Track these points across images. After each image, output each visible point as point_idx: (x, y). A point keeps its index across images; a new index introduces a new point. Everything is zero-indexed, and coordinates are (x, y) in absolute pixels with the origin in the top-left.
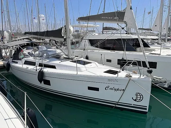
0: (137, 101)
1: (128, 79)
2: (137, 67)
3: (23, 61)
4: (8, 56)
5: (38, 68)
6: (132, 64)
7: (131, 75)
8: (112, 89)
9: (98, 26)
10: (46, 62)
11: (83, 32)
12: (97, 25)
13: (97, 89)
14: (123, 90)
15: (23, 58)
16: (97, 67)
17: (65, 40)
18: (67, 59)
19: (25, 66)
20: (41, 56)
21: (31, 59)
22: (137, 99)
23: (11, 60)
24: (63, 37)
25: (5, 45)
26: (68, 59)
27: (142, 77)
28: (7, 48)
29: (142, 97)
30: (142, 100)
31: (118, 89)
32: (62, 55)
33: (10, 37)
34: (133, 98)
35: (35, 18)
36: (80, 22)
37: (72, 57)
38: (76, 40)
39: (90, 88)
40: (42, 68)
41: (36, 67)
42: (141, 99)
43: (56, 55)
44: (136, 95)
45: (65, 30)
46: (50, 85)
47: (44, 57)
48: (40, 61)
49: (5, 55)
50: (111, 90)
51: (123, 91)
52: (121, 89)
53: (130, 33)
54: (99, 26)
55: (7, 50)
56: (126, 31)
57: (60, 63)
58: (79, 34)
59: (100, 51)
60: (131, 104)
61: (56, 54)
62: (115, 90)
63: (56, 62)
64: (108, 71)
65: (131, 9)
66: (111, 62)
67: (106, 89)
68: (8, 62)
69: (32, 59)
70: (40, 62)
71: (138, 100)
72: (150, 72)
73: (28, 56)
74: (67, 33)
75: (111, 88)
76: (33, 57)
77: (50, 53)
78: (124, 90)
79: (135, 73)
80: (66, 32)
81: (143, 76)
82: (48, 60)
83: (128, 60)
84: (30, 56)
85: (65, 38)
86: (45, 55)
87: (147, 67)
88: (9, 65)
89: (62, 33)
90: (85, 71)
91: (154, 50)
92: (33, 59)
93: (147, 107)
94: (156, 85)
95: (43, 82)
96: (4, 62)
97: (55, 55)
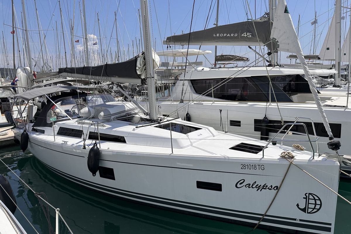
0: (308, 213)
1: (286, 163)
2: (304, 137)
3: (57, 127)
4: (24, 118)
5: (89, 142)
6: (291, 130)
7: (294, 154)
8: (252, 187)
9: (208, 53)
10: (105, 129)
11: (178, 66)
12: (207, 51)
13: (217, 187)
14: (275, 189)
15: (55, 122)
16: (212, 138)
17: (144, 81)
18: (147, 122)
19: (60, 140)
20: (93, 118)
21: (72, 123)
22: (308, 208)
23: (29, 127)
24: (139, 76)
25: (19, 97)
26: (151, 121)
27: (316, 158)
28: (22, 103)
29: (318, 202)
30: (318, 210)
31: (264, 186)
32: (136, 114)
33: (29, 81)
34: (298, 205)
35: (78, 41)
36: (170, 47)
37: (159, 116)
38: (163, 82)
39: (201, 185)
40: (97, 142)
41: (84, 140)
42: (318, 207)
43: (124, 114)
44: (306, 198)
45: (143, 62)
46: (114, 179)
47: (100, 118)
48: (92, 127)
49: (19, 116)
50: (249, 187)
51: (277, 189)
52: (271, 186)
53: (276, 64)
54: (210, 52)
55: (23, 107)
56: (267, 61)
57: (134, 130)
58: (170, 70)
59: (216, 102)
60: (295, 220)
61: (124, 111)
62: (258, 188)
63: (125, 129)
64: (238, 146)
65: (286, 11)
66: (240, 126)
67: (239, 185)
68: (25, 131)
69: (74, 124)
70: (93, 129)
71: (310, 210)
72: (335, 146)
73: (67, 117)
74: (148, 68)
75: (250, 184)
76: (76, 120)
77: (112, 111)
78: (277, 187)
79: (298, 148)
80: (145, 65)
81: (319, 155)
82: (108, 126)
83: (285, 122)
84: (70, 118)
85: (143, 77)
86: (102, 114)
87: (328, 136)
88: (26, 138)
89: (137, 68)
90: (188, 146)
91: (329, 99)
92: (76, 124)
93: (330, 224)
94: (348, 176)
95: (98, 173)
96: (16, 130)
97: (122, 114)
